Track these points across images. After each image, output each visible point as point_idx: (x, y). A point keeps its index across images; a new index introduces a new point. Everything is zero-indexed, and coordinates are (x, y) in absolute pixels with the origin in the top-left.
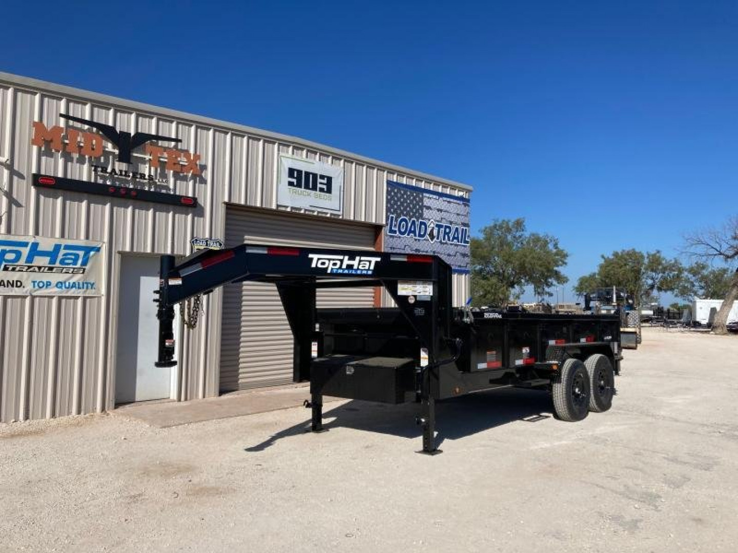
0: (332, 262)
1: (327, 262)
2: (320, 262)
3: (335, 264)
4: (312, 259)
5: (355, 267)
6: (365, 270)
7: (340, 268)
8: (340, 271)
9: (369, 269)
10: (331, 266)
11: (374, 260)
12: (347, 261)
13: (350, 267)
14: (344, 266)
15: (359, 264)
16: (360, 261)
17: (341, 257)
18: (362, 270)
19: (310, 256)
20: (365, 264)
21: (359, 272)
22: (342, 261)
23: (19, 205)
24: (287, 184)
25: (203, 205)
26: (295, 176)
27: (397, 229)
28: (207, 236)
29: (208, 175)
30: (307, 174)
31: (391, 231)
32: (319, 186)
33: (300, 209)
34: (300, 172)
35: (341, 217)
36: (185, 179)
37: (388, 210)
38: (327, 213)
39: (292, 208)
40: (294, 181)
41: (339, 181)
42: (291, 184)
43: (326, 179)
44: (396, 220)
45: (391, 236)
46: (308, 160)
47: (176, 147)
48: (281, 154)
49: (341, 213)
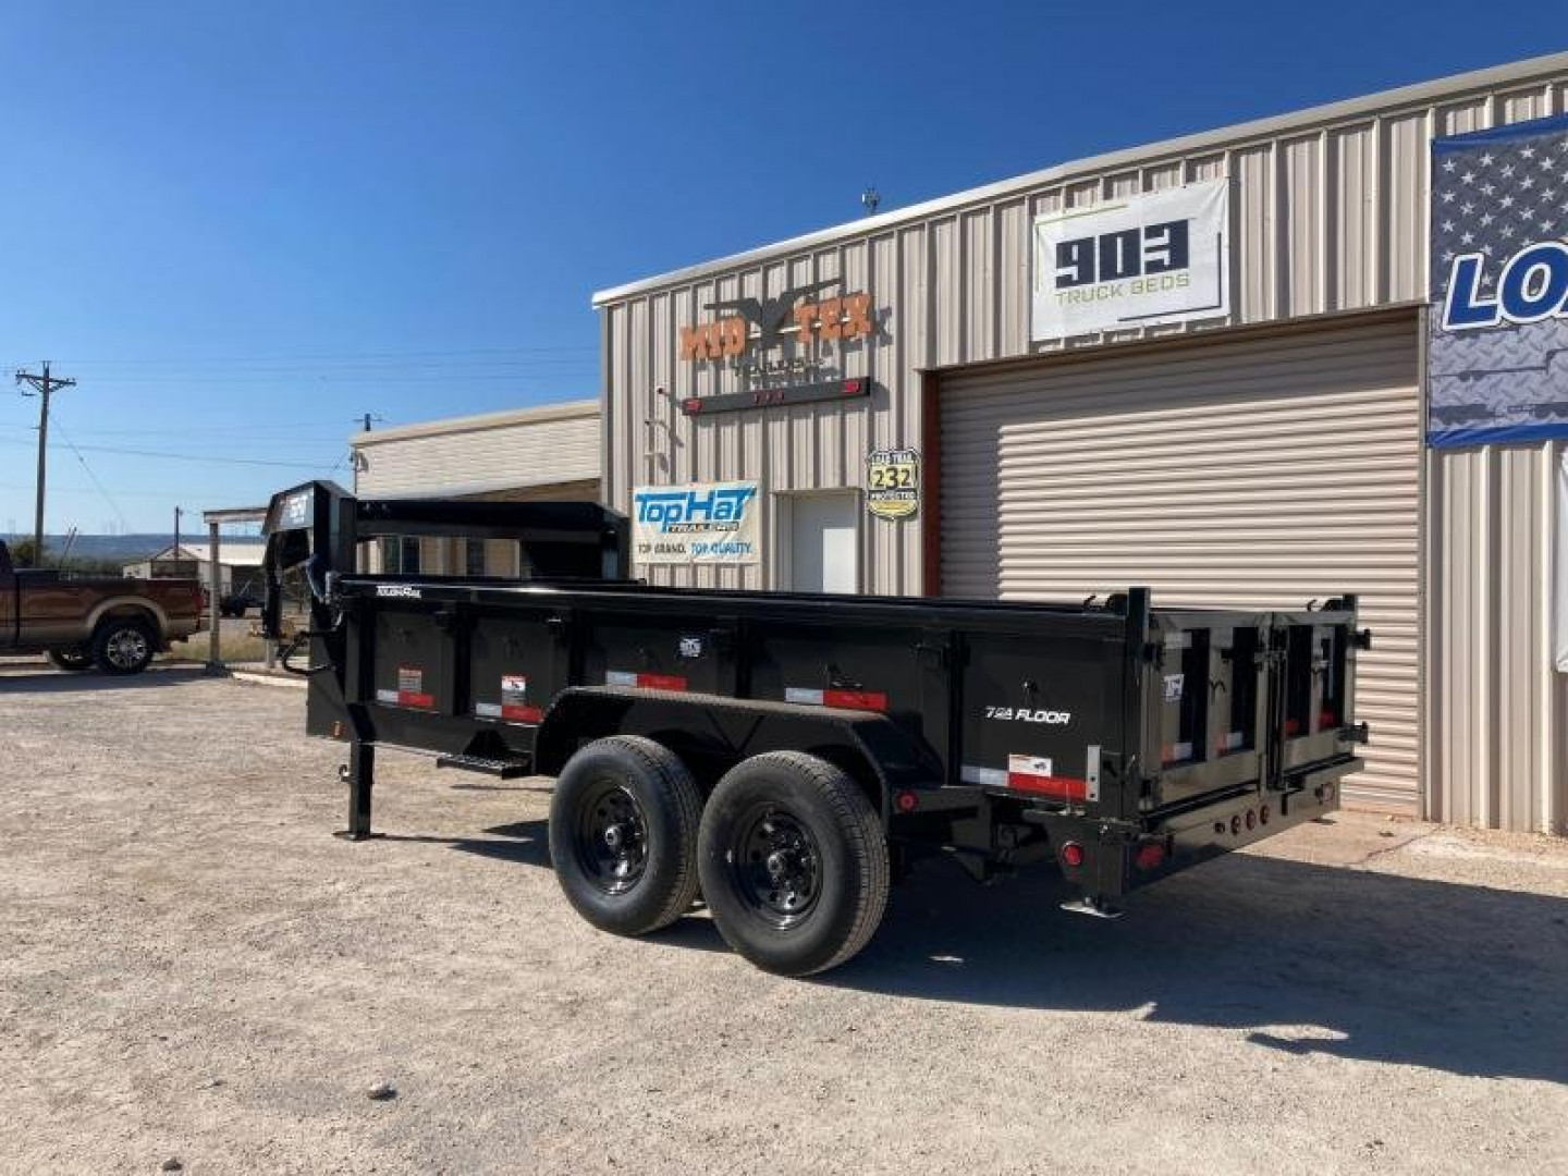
23: (681, 445)
24: (1054, 283)
25: (886, 385)
26: (1075, 256)
27: (1498, 301)
28: (894, 444)
29: (891, 326)
30: (1108, 241)
31: (1460, 312)
32: (1145, 258)
33: (1094, 336)
34: (1086, 245)
35: (1228, 323)
36: (858, 346)
37: (1441, 243)
38: (1177, 325)
39: (1070, 340)
40: (1073, 271)
41: (1216, 219)
42: (1064, 282)
43: (1166, 232)
44: (1492, 268)
45: (1460, 334)
47: (842, 294)
49: (1225, 310)
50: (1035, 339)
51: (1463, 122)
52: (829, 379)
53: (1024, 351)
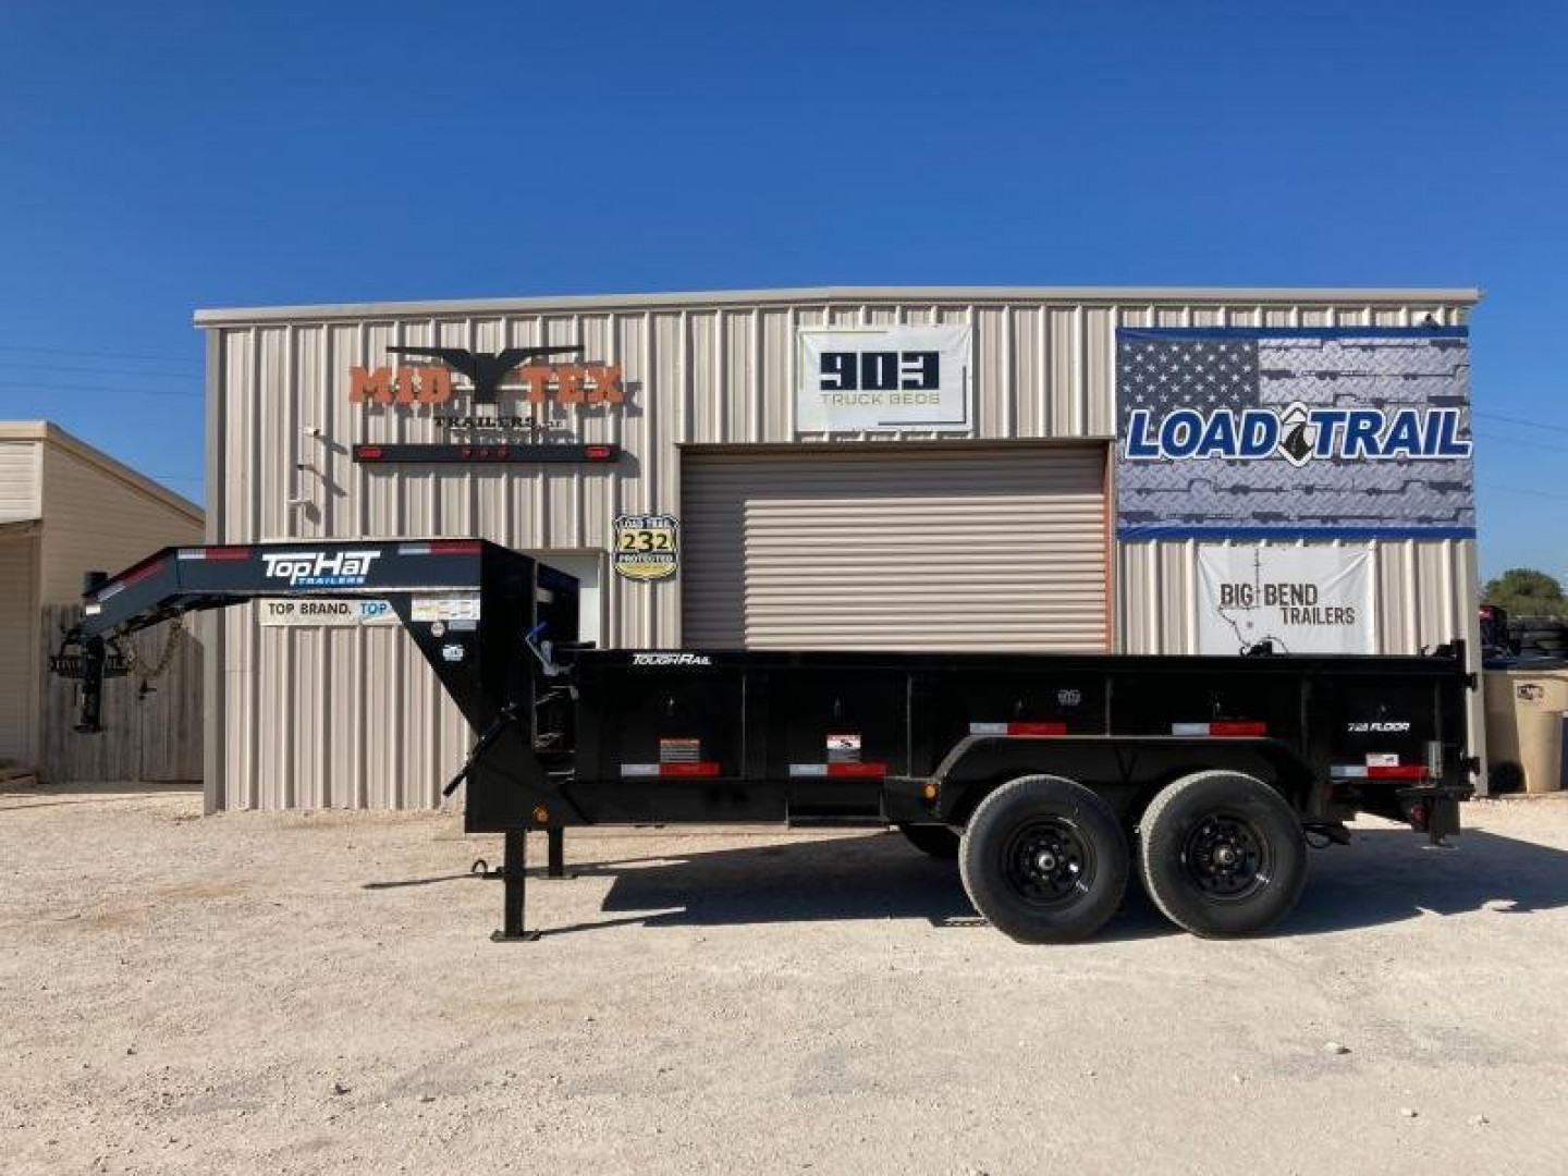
0: (298, 565)
1: (289, 565)
2: (279, 567)
3: (302, 569)
4: (267, 563)
5: (336, 572)
6: (353, 575)
7: (311, 575)
8: (311, 581)
9: (359, 575)
10: (296, 573)
11: (369, 556)
12: (322, 563)
13: (327, 572)
14: (317, 572)
15: (342, 566)
16: (345, 560)
17: (312, 556)
18: (347, 577)
19: (266, 557)
20: (353, 565)
21: (341, 581)
22: (313, 562)
23: (342, 494)
24: (819, 385)
25: (636, 454)
26: (839, 366)
27: (1159, 443)
28: (647, 510)
29: (643, 399)
30: (869, 358)
31: (1136, 448)
32: (902, 377)
33: (856, 434)
35: (970, 437)
36: (600, 413)
37: (1123, 399)
38: (930, 433)
39: (833, 435)
40: (837, 378)
41: (962, 355)
42: (827, 385)
43: (921, 359)
44: (1155, 421)
45: (1137, 463)
46: (873, 327)
48: (802, 328)
49: (969, 426)
50: (800, 430)
51: (1134, 320)
52: (562, 441)
53: (789, 438)
